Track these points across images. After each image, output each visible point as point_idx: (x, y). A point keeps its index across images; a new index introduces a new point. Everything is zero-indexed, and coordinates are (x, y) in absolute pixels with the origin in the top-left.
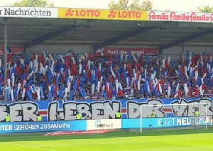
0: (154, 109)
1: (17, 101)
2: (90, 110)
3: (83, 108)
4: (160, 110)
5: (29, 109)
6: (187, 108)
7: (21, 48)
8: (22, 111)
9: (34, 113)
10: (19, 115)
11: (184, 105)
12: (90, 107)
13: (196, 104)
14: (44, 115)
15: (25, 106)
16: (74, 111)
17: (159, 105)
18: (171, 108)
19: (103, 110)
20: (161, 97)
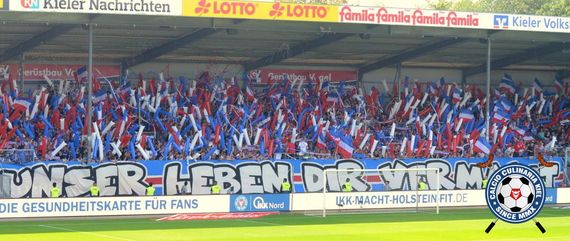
0: (348, 176)
1: (109, 159)
2: (238, 178)
3: (225, 174)
4: (358, 178)
5: (131, 173)
6: (407, 175)
7: (117, 67)
8: (117, 178)
9: (140, 181)
10: (112, 185)
11: (400, 169)
12: (237, 171)
13: (421, 169)
14: (157, 186)
15: (124, 169)
16: (209, 178)
17: (357, 170)
18: (379, 174)
19: (261, 177)
20: (360, 156)
